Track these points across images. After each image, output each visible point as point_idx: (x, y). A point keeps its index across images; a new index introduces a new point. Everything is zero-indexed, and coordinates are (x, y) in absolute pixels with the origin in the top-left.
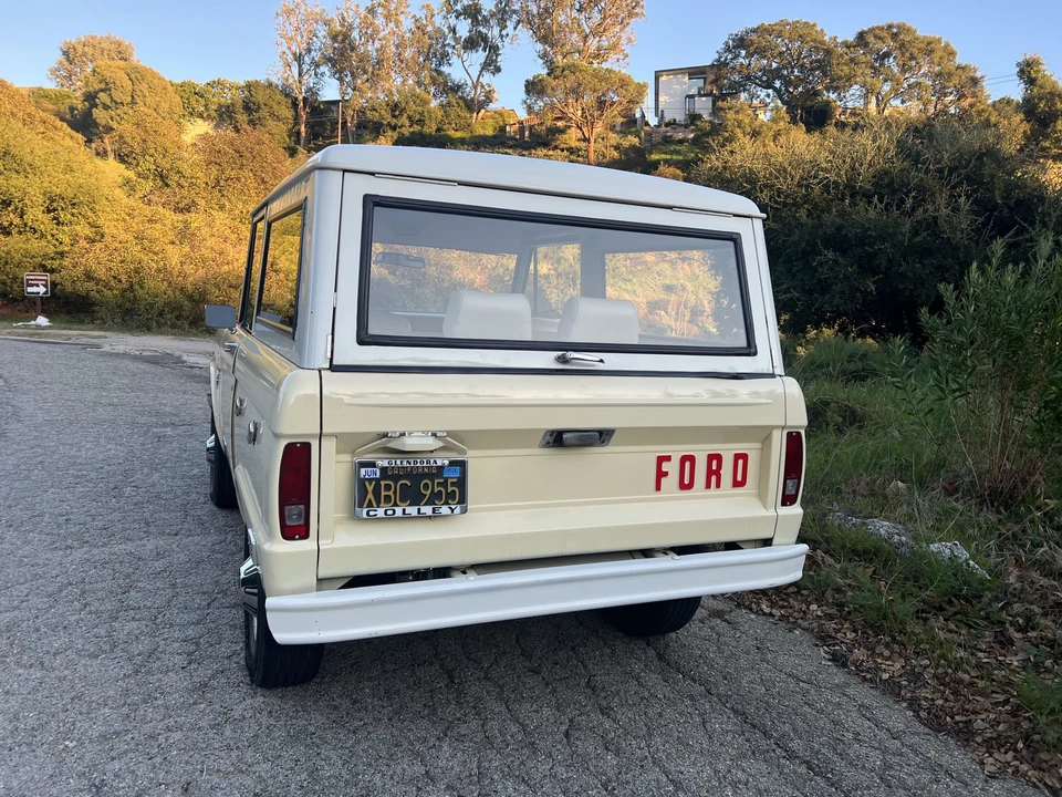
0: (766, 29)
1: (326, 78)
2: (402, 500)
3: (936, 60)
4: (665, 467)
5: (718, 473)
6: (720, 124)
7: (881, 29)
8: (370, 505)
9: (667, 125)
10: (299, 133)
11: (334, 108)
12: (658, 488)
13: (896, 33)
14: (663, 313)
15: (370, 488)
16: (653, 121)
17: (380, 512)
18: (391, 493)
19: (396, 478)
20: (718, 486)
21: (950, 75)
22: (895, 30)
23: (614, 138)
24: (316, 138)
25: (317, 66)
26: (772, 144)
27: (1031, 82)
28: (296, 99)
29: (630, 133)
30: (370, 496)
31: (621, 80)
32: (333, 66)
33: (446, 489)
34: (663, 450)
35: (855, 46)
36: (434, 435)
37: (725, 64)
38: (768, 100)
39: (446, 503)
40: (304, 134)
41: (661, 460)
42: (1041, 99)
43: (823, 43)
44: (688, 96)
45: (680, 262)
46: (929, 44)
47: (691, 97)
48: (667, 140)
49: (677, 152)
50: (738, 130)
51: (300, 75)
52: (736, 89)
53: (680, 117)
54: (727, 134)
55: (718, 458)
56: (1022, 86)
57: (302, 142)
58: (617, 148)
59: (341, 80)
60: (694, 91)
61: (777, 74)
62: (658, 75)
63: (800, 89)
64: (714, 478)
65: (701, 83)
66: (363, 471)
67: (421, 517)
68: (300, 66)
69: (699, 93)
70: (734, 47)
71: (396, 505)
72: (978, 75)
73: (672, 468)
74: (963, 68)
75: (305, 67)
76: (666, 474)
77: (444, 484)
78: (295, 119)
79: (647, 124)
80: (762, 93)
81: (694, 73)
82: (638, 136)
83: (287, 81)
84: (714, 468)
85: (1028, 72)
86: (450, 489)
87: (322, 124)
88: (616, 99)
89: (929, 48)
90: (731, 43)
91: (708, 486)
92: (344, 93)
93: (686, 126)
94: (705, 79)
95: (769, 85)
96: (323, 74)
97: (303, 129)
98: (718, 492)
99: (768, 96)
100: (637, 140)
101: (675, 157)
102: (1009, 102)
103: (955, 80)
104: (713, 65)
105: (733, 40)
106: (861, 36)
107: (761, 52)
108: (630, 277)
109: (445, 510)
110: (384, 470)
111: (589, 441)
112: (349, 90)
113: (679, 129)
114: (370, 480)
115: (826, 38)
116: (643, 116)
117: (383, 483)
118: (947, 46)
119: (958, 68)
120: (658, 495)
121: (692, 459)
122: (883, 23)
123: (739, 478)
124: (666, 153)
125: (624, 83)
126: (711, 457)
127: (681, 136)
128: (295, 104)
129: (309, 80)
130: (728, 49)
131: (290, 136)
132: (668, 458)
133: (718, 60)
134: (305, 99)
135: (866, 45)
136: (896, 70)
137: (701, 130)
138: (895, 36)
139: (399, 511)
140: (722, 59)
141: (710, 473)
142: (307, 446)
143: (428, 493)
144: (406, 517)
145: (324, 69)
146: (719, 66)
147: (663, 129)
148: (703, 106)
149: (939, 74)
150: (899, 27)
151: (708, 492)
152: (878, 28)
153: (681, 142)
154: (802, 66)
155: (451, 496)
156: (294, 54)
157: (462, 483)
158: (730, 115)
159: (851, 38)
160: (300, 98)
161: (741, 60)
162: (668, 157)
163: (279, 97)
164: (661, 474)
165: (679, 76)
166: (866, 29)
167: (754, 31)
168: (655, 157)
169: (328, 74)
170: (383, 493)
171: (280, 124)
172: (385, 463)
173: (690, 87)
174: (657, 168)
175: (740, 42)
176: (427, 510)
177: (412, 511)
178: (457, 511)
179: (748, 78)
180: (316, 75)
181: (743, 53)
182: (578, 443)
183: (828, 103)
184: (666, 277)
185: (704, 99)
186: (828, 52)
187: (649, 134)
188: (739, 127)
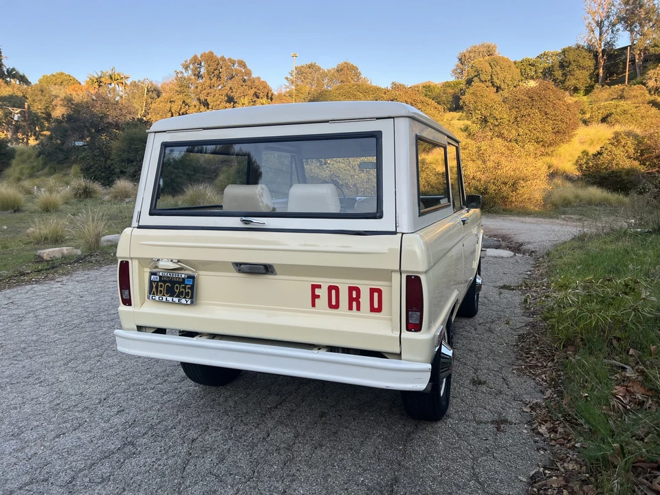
1: (620, 32)
2: (167, 293)
4: (317, 292)
5: (357, 299)
8: (154, 294)
10: (598, 75)
11: (625, 52)
12: (313, 305)
15: (154, 286)
17: (157, 298)
18: (162, 289)
19: (165, 282)
20: (358, 309)
24: (611, 74)
25: (614, 25)
28: (597, 52)
30: (154, 289)
32: (626, 22)
33: (185, 290)
34: (316, 281)
36: (171, 261)
39: (185, 298)
40: (601, 75)
41: (314, 287)
51: (600, 34)
55: (358, 290)
57: (600, 80)
59: (632, 31)
64: (354, 304)
66: (152, 276)
67: (173, 303)
68: (601, 29)
71: (164, 295)
73: (322, 292)
75: (604, 29)
76: (318, 296)
77: (185, 288)
78: (596, 66)
83: (591, 41)
84: (354, 296)
86: (187, 291)
87: (616, 65)
91: (350, 308)
92: (633, 40)
96: (618, 30)
97: (601, 71)
98: (358, 313)
109: (183, 301)
110: (160, 277)
111: (256, 271)
112: (638, 36)
114: (155, 282)
117: (160, 284)
120: (313, 310)
121: (337, 289)
123: (376, 306)
126: (351, 289)
128: (596, 56)
129: (607, 37)
131: (591, 78)
132: (319, 287)
134: (603, 51)
139: (164, 298)
141: (351, 300)
142: (127, 262)
143: (177, 291)
144: (167, 302)
145: (618, 26)
151: (350, 313)
155: (187, 294)
156: (597, 22)
157: (192, 288)
160: (600, 50)
163: (585, 53)
164: (315, 297)
169: (622, 29)
170: (159, 289)
171: (584, 71)
172: (161, 275)
176: (176, 300)
177: (170, 299)
178: (189, 302)
180: (612, 32)
182: (249, 271)
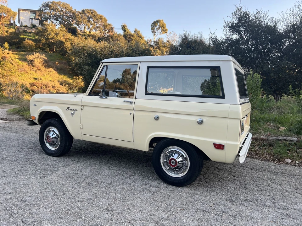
0: (55, 3)
3: (103, 21)
6: (45, 29)
7: (89, 10)
9: (25, 26)
13: (93, 12)
14: (35, 86)
16: (18, 25)
21: (107, 26)
22: (92, 11)
23: (6, 29)
26: (62, 38)
27: (125, 31)
29: (11, 27)
31: (8, 10)
35: (82, 14)
37: (42, 11)
38: (57, 24)
42: (128, 35)
43: (72, 10)
44: (30, 18)
45: (38, 71)
46: (101, 17)
47: (32, 19)
48: (25, 32)
49: (30, 36)
50: (52, 32)
52: (46, 19)
53: (29, 25)
54: (48, 33)
56: (123, 31)
58: (7, 32)
60: (32, 17)
61: (59, 17)
62: (19, 10)
63: (66, 23)
65: (34, 15)
69: (34, 18)
70: (45, 6)
72: (113, 27)
74: (109, 25)
79: (16, 25)
80: (55, 22)
81: (32, 11)
82: (14, 28)
85: (124, 28)
88: (5, 15)
89: (101, 18)
90: (44, 5)
93: (31, 28)
94: (36, 14)
95: (56, 19)
99: (57, 23)
100: (14, 30)
101: (29, 37)
102: (121, 35)
103: (108, 27)
104: (38, 11)
105: (45, 4)
106: (83, 11)
107: (54, 10)
108: (21, 75)
113: (29, 29)
115: (73, 9)
116: (15, 22)
118: (105, 18)
119: (108, 24)
122: (89, 9)
124: (26, 36)
125: (9, 11)
127: (30, 31)
130: (43, 6)
133: (40, 9)
135: (85, 14)
136: (93, 22)
137: (39, 30)
138: (92, 13)
140: (42, 9)
146: (41, 11)
147: (23, 28)
148: (36, 22)
149: (104, 25)
150: (93, 11)
152: (87, 10)
153: (30, 33)
154: (67, 16)
158: (48, 27)
159: (80, 11)
161: (48, 11)
162: (27, 37)
165: (27, 12)
166: (84, 9)
167: (52, 3)
168: (22, 36)
173: (31, 16)
174: (25, 40)
175: (47, 5)
179: (50, 16)
181: (48, 8)
183: (76, 28)
184: (34, 75)
185: (36, 20)
186: (74, 14)
187: (18, 29)
188: (52, 31)
